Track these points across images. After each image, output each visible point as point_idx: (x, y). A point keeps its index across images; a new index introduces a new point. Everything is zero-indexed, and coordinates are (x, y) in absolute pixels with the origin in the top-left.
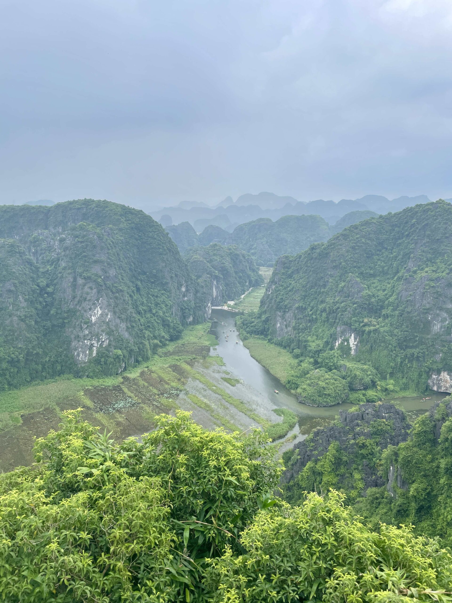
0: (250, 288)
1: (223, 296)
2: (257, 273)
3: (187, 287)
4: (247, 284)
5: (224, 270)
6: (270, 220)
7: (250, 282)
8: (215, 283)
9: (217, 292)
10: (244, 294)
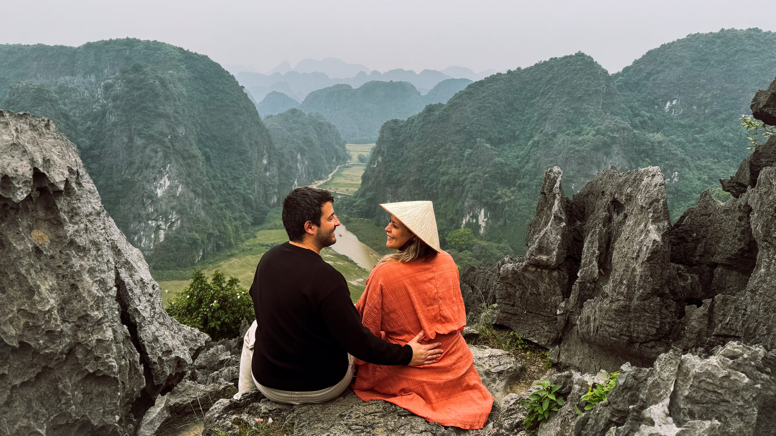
0: (337, 165)
1: (309, 174)
2: (344, 147)
3: (269, 159)
4: (334, 160)
5: (308, 141)
6: (350, 87)
7: (338, 158)
8: (299, 157)
9: (302, 168)
10: (331, 172)
